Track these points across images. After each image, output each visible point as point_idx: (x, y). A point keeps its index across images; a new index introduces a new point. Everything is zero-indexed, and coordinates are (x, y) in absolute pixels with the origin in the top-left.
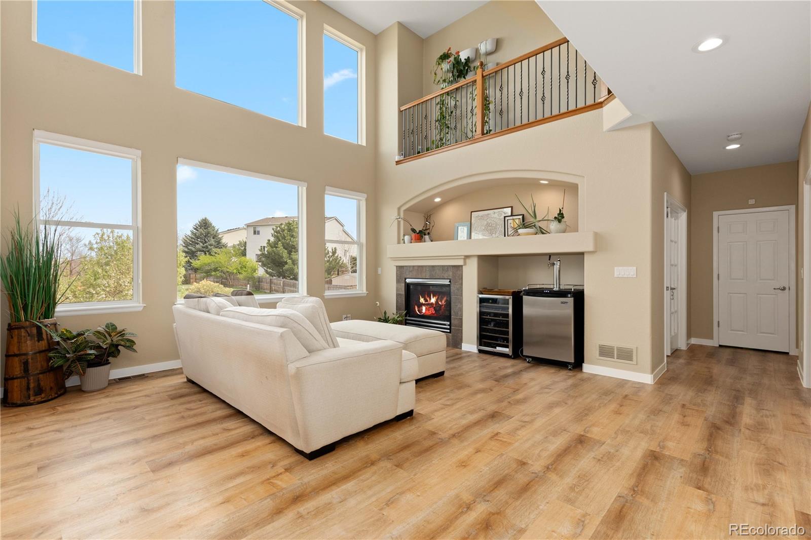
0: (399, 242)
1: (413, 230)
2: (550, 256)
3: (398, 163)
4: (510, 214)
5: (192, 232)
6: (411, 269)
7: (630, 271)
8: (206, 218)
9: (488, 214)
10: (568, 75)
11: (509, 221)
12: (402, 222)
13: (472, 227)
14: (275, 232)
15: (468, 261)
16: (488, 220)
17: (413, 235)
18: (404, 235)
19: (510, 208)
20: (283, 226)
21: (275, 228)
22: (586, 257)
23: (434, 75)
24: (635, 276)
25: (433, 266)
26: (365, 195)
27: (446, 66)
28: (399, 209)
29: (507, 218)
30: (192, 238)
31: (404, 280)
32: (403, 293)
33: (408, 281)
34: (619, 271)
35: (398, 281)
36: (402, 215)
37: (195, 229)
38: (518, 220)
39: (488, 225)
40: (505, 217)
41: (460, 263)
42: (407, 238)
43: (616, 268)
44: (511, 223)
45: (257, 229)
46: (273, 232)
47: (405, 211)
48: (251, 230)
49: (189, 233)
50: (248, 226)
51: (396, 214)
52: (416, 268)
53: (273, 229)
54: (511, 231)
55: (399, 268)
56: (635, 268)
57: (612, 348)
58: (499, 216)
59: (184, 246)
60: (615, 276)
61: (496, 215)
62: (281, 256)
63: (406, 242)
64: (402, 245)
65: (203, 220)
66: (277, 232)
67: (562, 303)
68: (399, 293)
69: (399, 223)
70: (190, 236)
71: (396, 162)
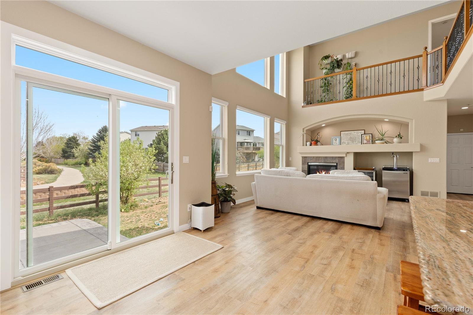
0: (303, 145)
2: (393, 153)
3: (303, 107)
4: (364, 134)
5: (97, 134)
6: (312, 158)
7: (437, 160)
8: (106, 126)
9: (351, 133)
10: (391, 72)
11: (364, 137)
12: (305, 135)
13: (342, 138)
14: (158, 135)
15: (347, 155)
16: (351, 136)
17: (312, 142)
18: (306, 142)
19: (364, 131)
20: (162, 132)
21: (158, 133)
22: (414, 154)
23: (320, 65)
24: (439, 162)
25: (326, 157)
26: (286, 122)
27: (326, 61)
28: (303, 129)
29: (363, 135)
30: (97, 138)
31: (307, 163)
32: (307, 169)
33: (309, 164)
34: (430, 160)
35: (303, 164)
36: (305, 132)
37: (99, 132)
38: (368, 136)
39: (351, 138)
40: (362, 135)
41: (344, 155)
42: (308, 143)
43: (429, 159)
44: (365, 138)
45: (138, 133)
46: (157, 135)
47: (306, 130)
48: (134, 133)
49: (96, 135)
50: (132, 131)
51: (302, 131)
52: (315, 158)
53: (157, 134)
54: (365, 142)
55: (304, 158)
56: (439, 159)
57: (428, 192)
58: (357, 134)
59: (92, 143)
60: (429, 162)
61: (355, 134)
62: (162, 150)
63: (308, 145)
64: (305, 146)
65: (104, 127)
66: (159, 136)
67: (404, 173)
68: (304, 169)
70: (96, 136)
71: (302, 106)
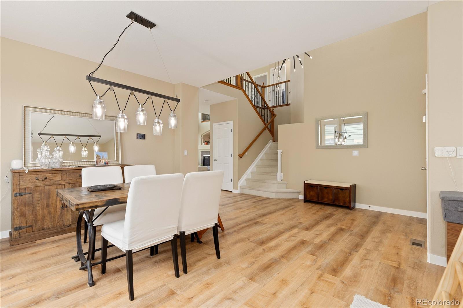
0: (202, 145)
1: (206, 141)
6: (205, 152)
17: (205, 142)
18: (203, 143)
31: (203, 155)
32: (203, 159)
35: (201, 156)
36: (203, 137)
47: (203, 136)
51: (201, 137)
55: (202, 152)
63: (204, 145)
69: (202, 139)
71: (201, 122)
